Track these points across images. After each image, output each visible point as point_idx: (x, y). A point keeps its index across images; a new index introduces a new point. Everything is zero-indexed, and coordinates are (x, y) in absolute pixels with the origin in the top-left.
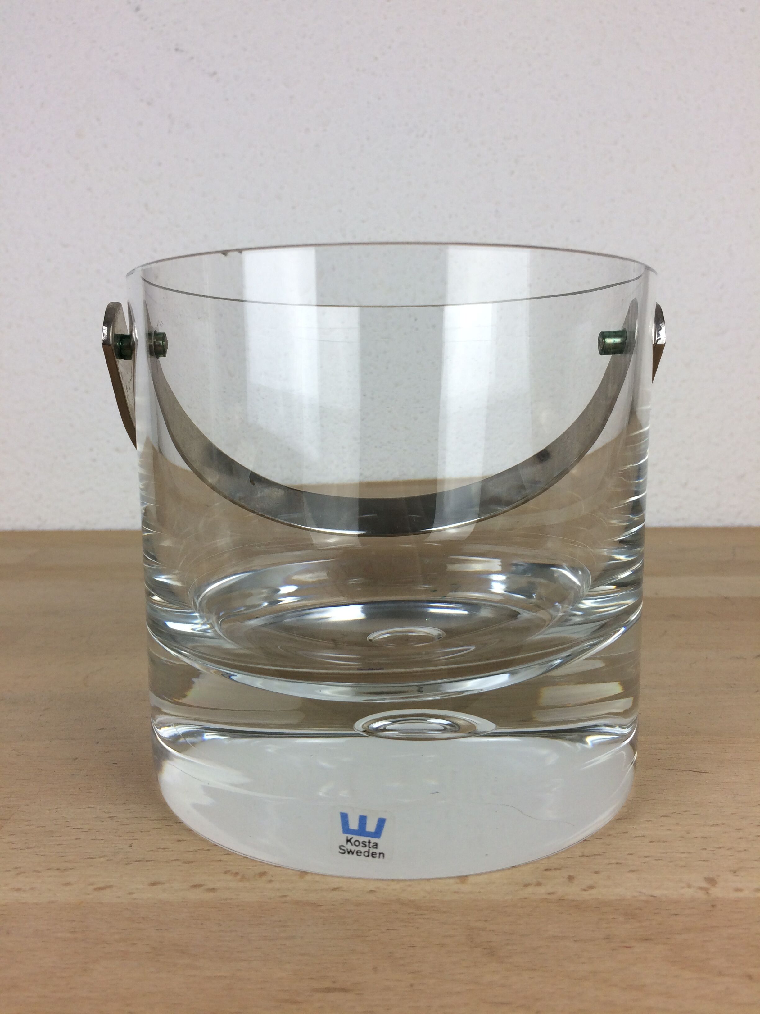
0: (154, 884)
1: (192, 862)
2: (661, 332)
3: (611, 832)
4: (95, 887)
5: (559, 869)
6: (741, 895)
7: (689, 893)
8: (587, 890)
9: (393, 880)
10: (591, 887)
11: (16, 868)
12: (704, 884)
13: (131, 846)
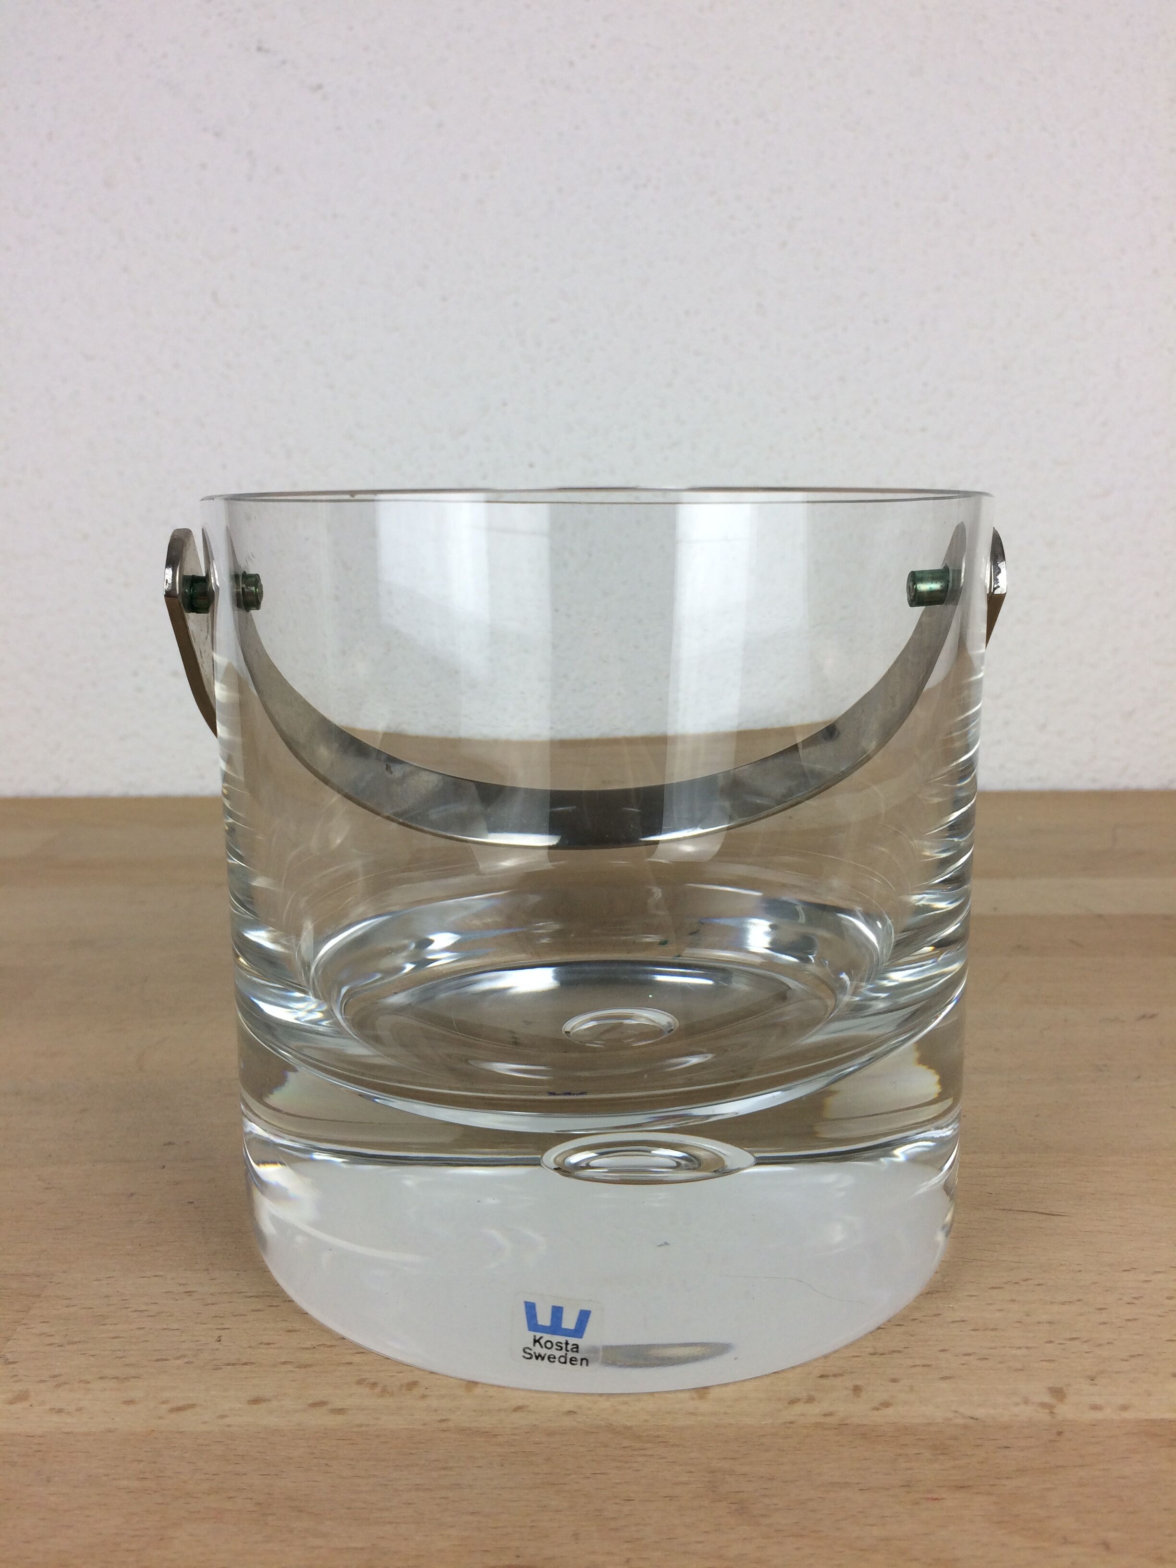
0: (256, 1401)
1: (311, 1366)
2: (999, 577)
3: (917, 1315)
4: (169, 1406)
5: (841, 1375)
6: (1099, 1415)
7: (1026, 1412)
8: (880, 1409)
9: (601, 1395)
10: (886, 1405)
11: (55, 1376)
12: (1047, 1399)
13: (219, 1340)
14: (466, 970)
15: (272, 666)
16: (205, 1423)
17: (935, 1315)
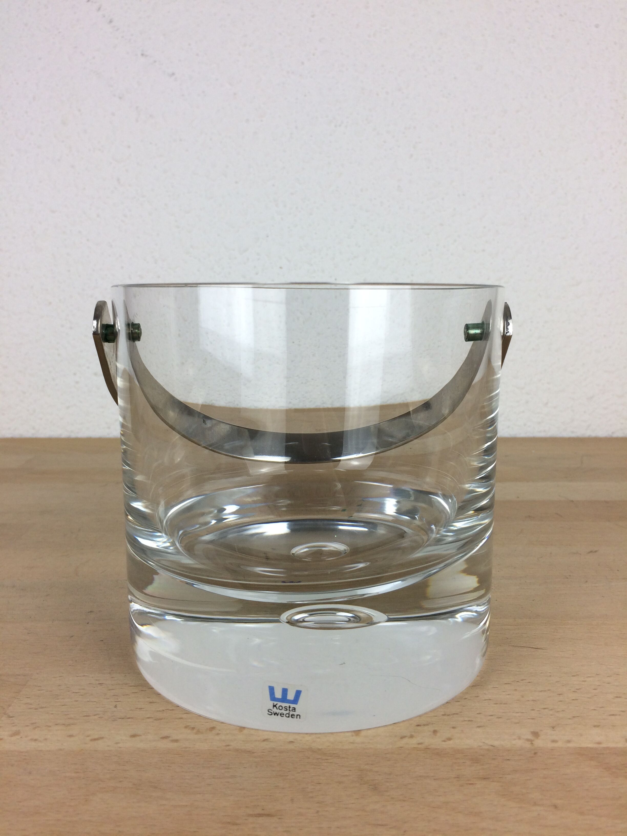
0: (134, 736)
1: (161, 719)
2: (509, 327)
3: (467, 696)
4: (90, 738)
5: (427, 725)
6: (556, 745)
7: (519, 743)
8: (446, 741)
9: (307, 734)
10: (449, 739)
11: (32, 724)
12: (530, 737)
13: (116, 707)
14: (242, 523)
15: (146, 369)
16: (108, 746)
17: (476, 697)
